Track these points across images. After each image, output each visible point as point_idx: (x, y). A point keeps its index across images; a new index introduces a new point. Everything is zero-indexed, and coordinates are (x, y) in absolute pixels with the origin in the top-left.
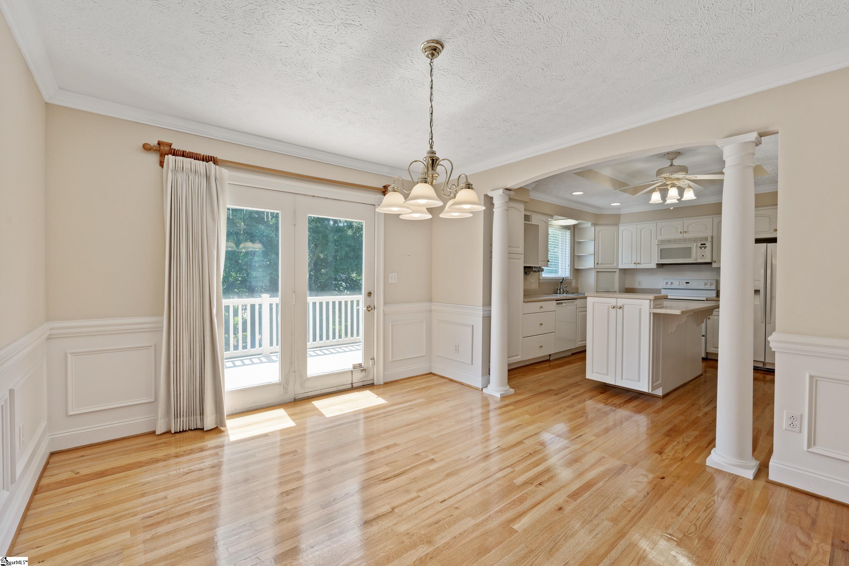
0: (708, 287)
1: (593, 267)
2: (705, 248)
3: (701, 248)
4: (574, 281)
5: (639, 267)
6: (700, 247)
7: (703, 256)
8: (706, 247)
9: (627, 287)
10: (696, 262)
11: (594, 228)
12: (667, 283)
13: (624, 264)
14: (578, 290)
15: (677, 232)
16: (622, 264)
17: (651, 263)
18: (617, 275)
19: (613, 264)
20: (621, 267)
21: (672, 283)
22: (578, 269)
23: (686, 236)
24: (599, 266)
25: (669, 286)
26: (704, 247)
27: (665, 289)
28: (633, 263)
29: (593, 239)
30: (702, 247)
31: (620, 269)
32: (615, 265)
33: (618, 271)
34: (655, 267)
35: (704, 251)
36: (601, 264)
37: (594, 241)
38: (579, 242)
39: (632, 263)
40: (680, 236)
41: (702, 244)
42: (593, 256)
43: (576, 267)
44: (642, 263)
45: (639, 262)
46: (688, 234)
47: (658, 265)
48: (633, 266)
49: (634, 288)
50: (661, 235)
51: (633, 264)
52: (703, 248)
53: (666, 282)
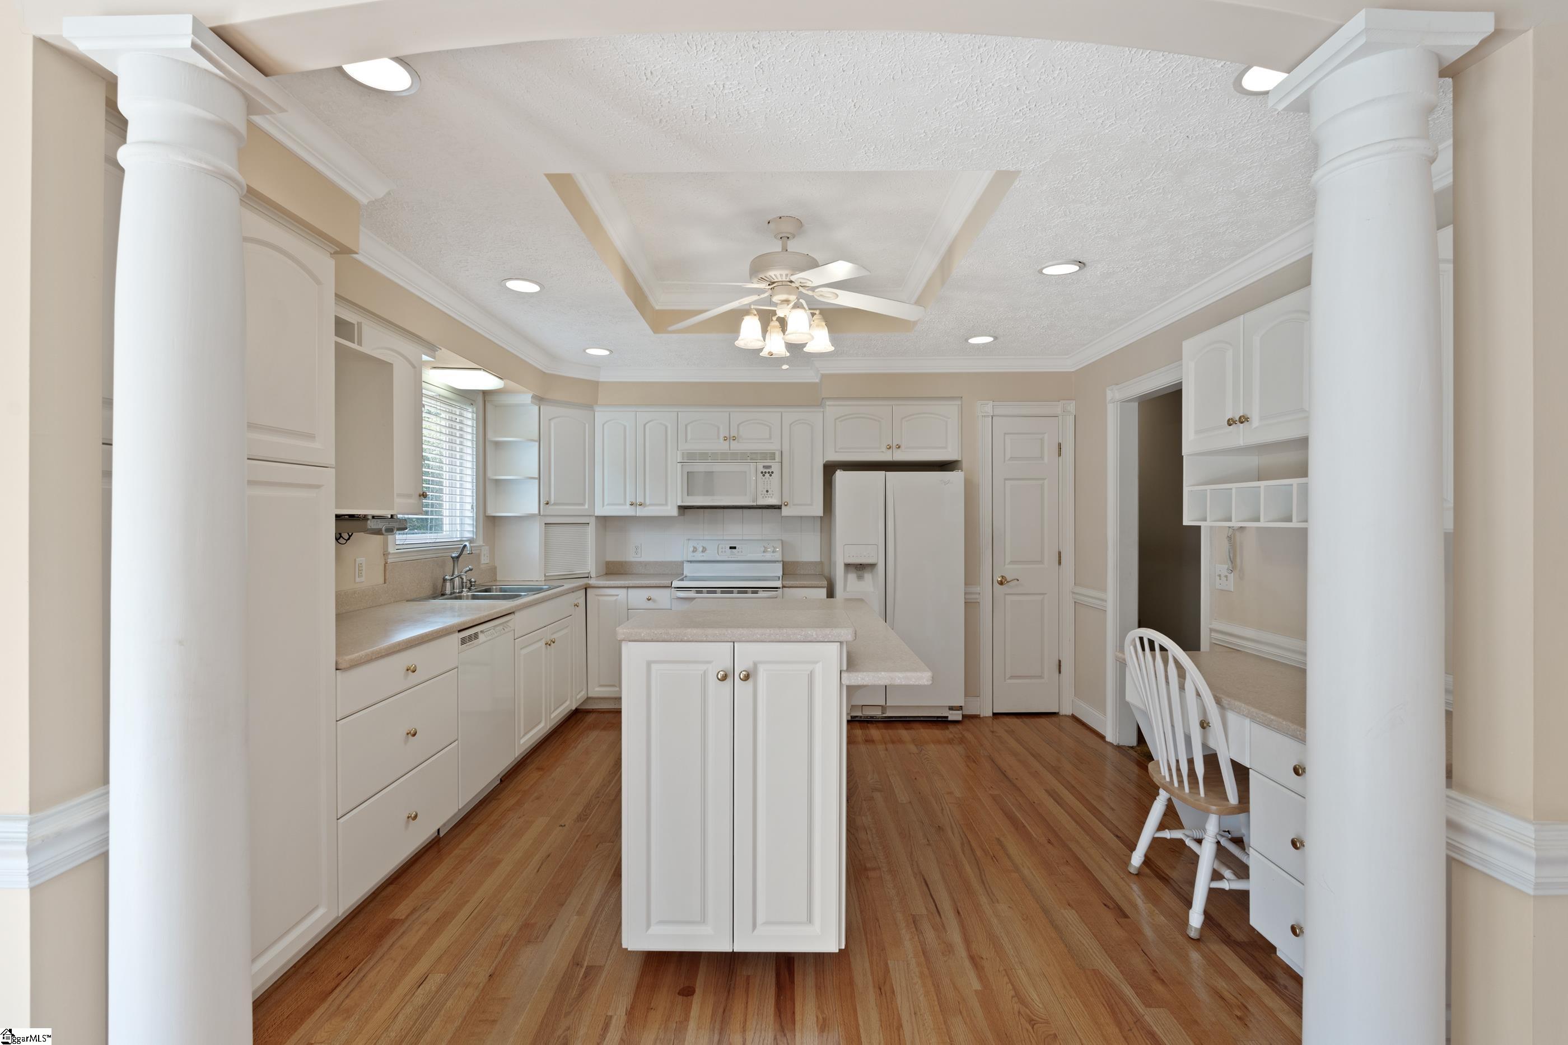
0: (768, 556)
1: (537, 512)
2: (771, 475)
3: (764, 475)
4: (485, 551)
5: (640, 512)
6: (762, 473)
7: (767, 491)
8: (772, 472)
9: (608, 559)
10: (755, 504)
11: (537, 408)
12: (695, 550)
13: (608, 505)
14: (495, 574)
15: (719, 438)
16: (603, 506)
17: (666, 504)
18: (591, 531)
19: (583, 504)
20: (599, 512)
21: (704, 550)
22: (494, 517)
23: (735, 446)
24: (551, 510)
25: (699, 556)
26: (769, 472)
27: (691, 562)
28: (628, 503)
29: (536, 437)
30: (765, 473)
31: (597, 517)
32: (586, 506)
33: (592, 521)
34: (675, 512)
35: (769, 481)
36: (555, 504)
37: (537, 444)
38: (497, 444)
39: (625, 504)
40: (723, 446)
41: (764, 467)
42: (537, 481)
43: (491, 512)
44: (648, 502)
45: (642, 501)
46: (738, 442)
47: (680, 508)
48: (627, 511)
49: (626, 562)
50: (686, 441)
51: (628, 507)
52: (767, 475)
53: (694, 547)
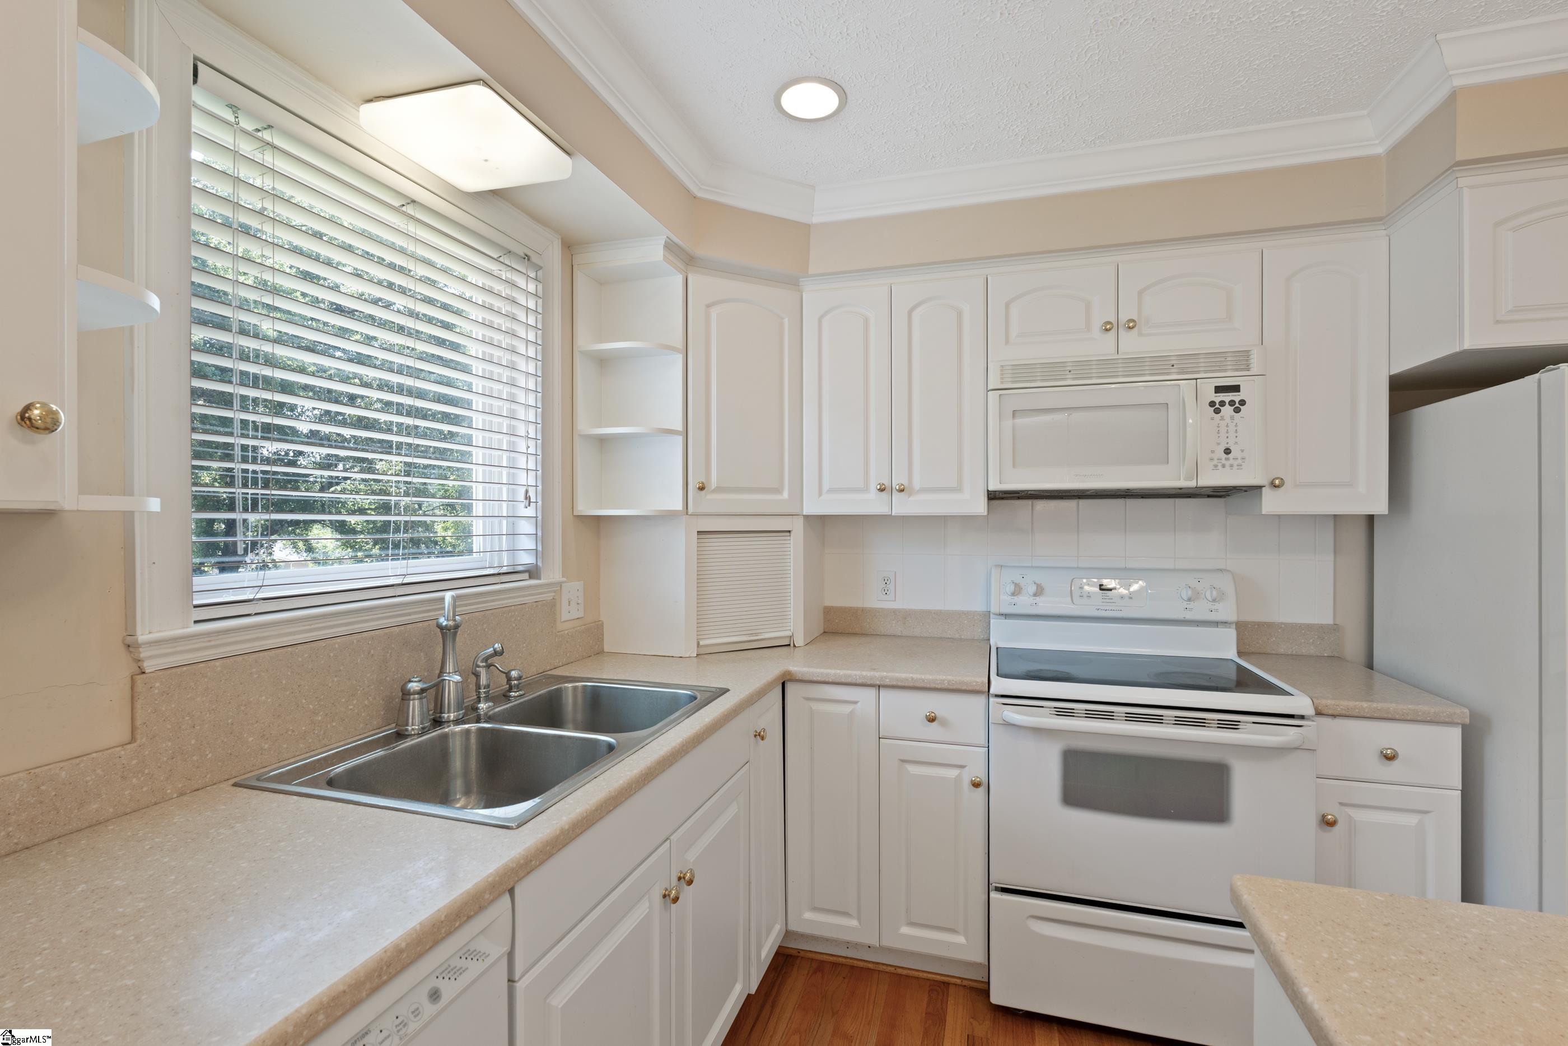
0: (1200, 611)
1: (679, 506)
2: (1237, 410)
3: (1217, 411)
4: (573, 590)
5: (902, 506)
6: (1212, 404)
7: (1227, 451)
8: (1243, 402)
9: (828, 603)
10: (1192, 484)
11: (679, 279)
12: (1017, 591)
13: (831, 491)
14: (600, 639)
15: (1088, 327)
16: (820, 494)
17: (958, 489)
18: (795, 546)
19: (778, 491)
20: (812, 507)
21: (1039, 591)
22: (598, 520)
23: (1132, 344)
24: (710, 502)
25: (1025, 603)
26: (1232, 403)
27: (1006, 616)
28: (873, 486)
29: (679, 344)
30: (1222, 403)
31: (807, 518)
32: (785, 495)
33: (798, 527)
34: (980, 506)
35: (1232, 428)
36: (719, 490)
37: (679, 358)
38: (603, 362)
39: (866, 489)
40: (1103, 346)
41: (1219, 389)
42: (679, 440)
43: (586, 507)
44: (917, 484)
45: (905, 483)
46: (1140, 334)
47: (993, 496)
48: (873, 504)
49: (863, 610)
50: (1007, 342)
51: (873, 494)
52: (1228, 410)
53: (1016, 585)
